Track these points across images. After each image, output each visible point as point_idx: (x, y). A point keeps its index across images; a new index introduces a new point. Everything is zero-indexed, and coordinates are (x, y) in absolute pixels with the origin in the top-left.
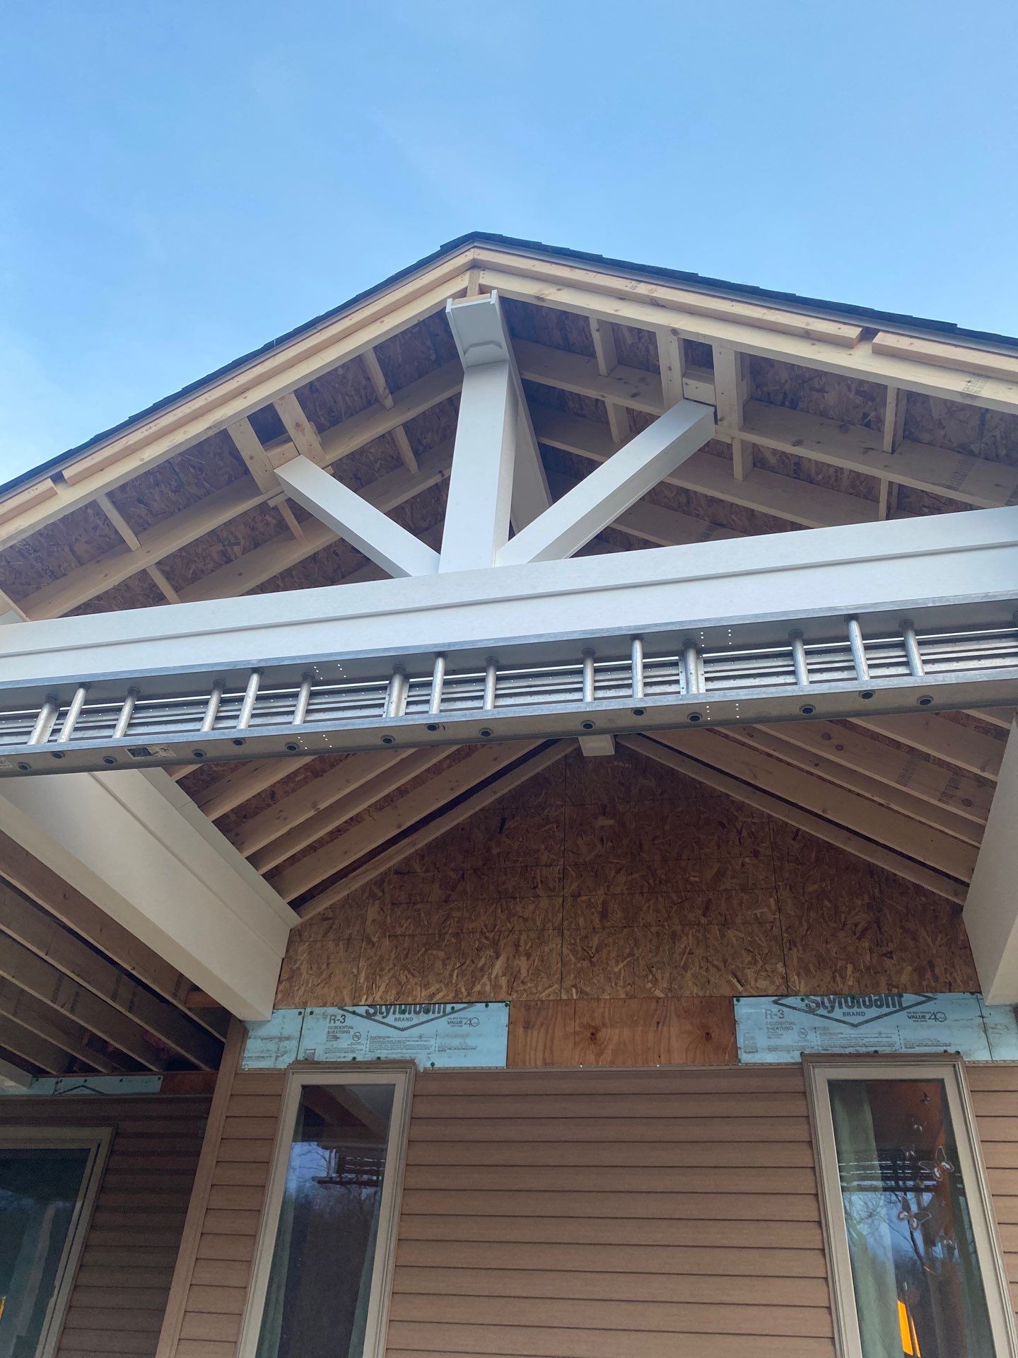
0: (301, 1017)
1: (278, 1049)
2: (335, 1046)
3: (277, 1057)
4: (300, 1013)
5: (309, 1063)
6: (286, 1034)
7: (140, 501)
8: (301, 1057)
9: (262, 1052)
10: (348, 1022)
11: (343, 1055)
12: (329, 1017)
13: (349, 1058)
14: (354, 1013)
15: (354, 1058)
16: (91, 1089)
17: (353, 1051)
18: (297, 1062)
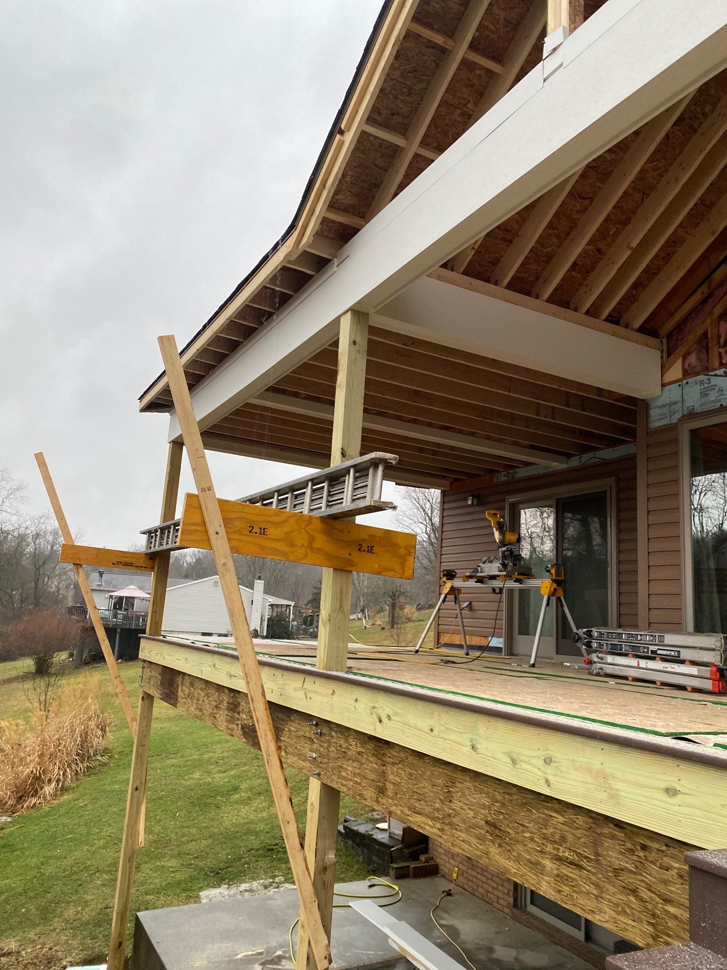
0: (680, 388)
1: (670, 411)
2: (707, 400)
3: (671, 416)
4: (680, 385)
5: (692, 415)
6: (673, 400)
7: (393, 114)
8: (685, 413)
9: (660, 416)
10: (713, 383)
11: (713, 405)
12: (699, 383)
13: (718, 405)
14: (716, 375)
15: (722, 405)
16: (598, 458)
17: (720, 401)
18: (684, 416)
